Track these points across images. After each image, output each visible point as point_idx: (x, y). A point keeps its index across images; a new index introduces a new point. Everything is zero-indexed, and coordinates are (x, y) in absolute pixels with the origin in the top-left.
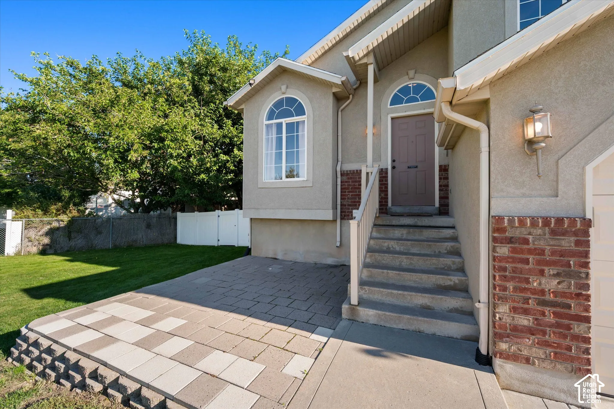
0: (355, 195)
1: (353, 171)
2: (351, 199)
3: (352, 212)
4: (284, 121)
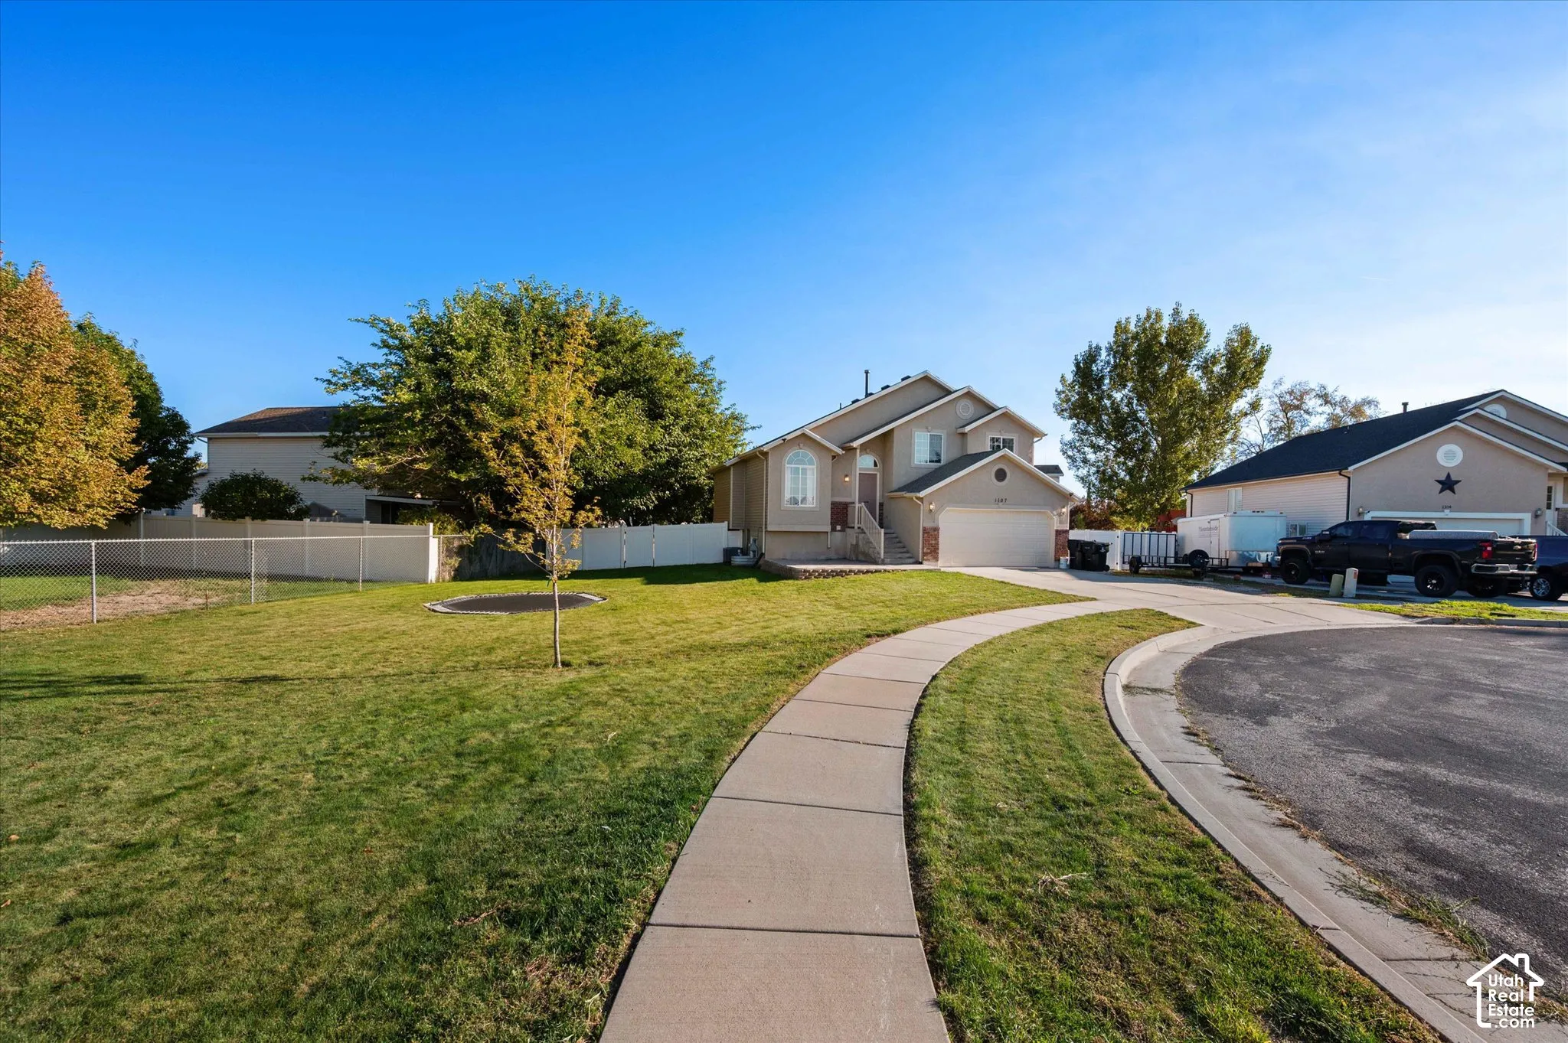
0: (837, 517)
1: (838, 502)
2: (836, 519)
3: (836, 527)
4: (801, 467)
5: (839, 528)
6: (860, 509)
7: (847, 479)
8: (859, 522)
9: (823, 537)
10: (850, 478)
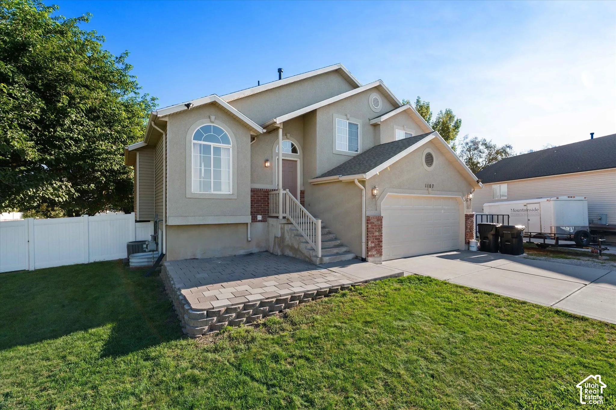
0: (258, 205)
1: (258, 189)
2: (256, 208)
3: (257, 217)
4: (213, 144)
5: (259, 217)
6: (285, 195)
7: (268, 164)
8: (284, 211)
9: (242, 229)
10: (271, 164)
